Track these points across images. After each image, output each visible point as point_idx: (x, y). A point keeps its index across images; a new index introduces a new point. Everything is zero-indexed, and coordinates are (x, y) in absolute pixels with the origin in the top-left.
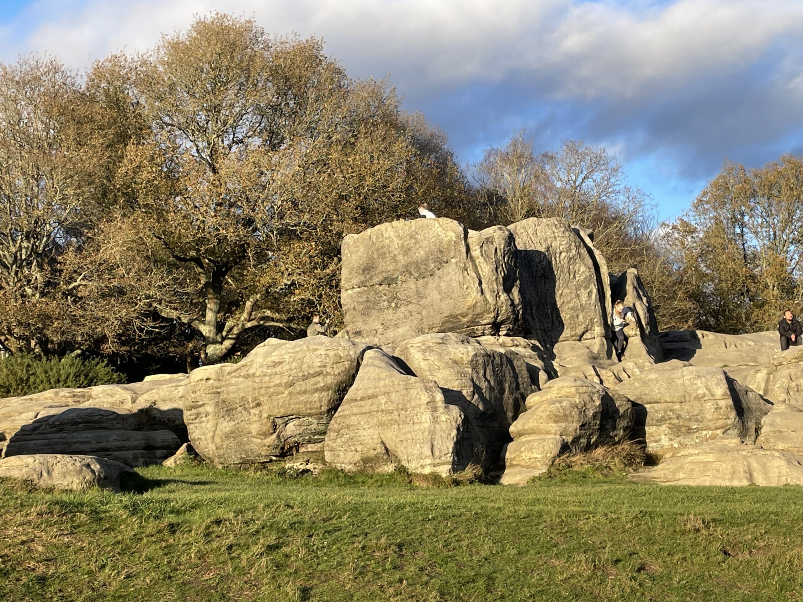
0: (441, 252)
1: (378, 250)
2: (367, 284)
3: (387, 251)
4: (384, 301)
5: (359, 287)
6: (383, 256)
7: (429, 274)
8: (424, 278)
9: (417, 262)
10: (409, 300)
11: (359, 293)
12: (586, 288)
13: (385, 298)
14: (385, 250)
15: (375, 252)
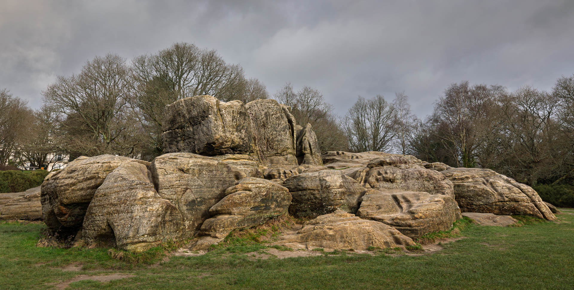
0: (204, 112)
1: (177, 112)
2: (172, 129)
3: (181, 112)
4: (179, 137)
5: (169, 130)
6: (179, 114)
7: (198, 123)
8: (196, 125)
9: (194, 117)
10: (189, 136)
11: (168, 133)
12: (284, 131)
13: (179, 135)
14: (180, 112)
15: (176, 113)
